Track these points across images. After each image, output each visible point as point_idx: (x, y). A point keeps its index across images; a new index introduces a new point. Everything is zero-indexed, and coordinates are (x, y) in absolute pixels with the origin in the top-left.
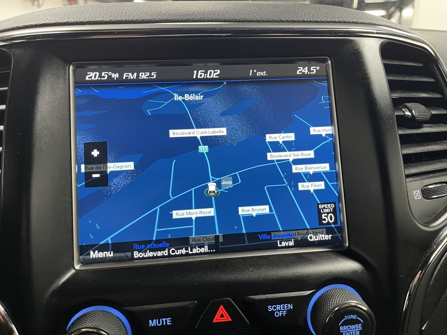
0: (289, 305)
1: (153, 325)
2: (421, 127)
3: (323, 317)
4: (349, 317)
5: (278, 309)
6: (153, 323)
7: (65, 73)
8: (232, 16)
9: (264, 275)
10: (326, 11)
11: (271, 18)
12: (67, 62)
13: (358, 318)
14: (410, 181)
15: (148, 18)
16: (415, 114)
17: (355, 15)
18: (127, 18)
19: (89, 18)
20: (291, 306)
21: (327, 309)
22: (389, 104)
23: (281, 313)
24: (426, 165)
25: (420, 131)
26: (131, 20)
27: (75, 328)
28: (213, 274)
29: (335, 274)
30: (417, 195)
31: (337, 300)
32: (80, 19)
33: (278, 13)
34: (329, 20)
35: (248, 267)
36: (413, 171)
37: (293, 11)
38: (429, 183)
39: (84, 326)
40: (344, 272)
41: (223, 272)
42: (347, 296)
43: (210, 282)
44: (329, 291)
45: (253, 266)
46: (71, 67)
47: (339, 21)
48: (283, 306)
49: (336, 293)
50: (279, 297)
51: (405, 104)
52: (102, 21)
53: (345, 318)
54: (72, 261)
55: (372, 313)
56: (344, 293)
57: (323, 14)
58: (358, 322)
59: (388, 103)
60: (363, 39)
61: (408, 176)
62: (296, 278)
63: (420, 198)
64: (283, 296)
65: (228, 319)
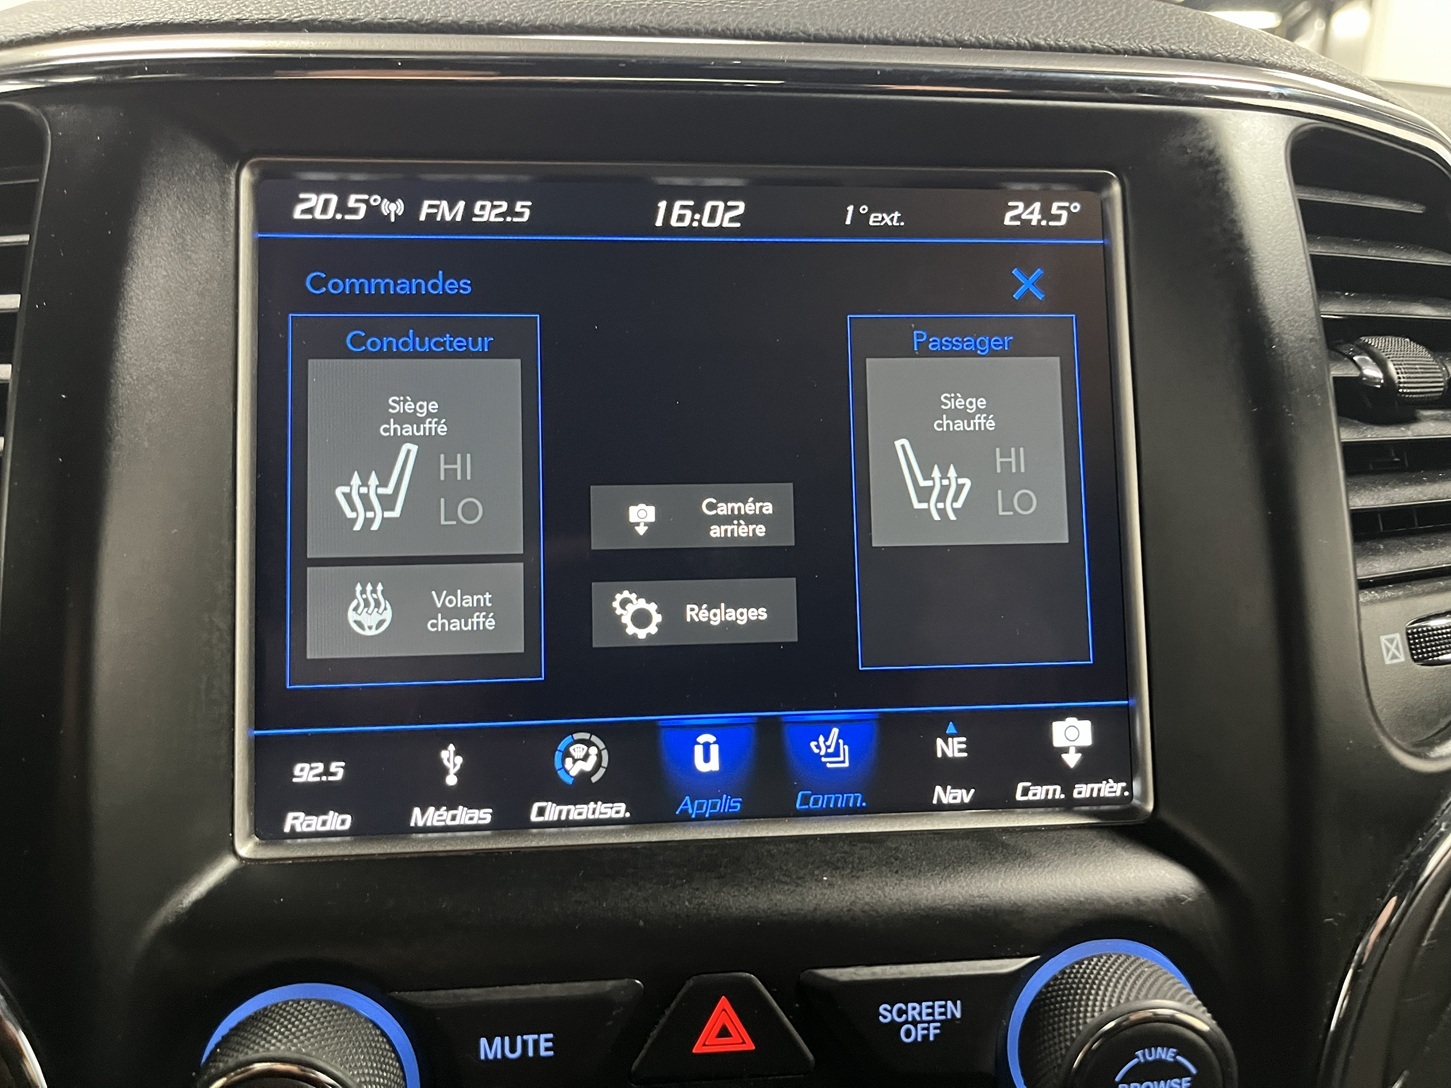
0: (950, 1003)
1: (491, 1057)
2: (1411, 419)
3: (1063, 1052)
4: (1151, 1055)
5: (913, 1017)
6: (491, 1049)
7: (224, 194)
8: (792, 21)
9: (867, 899)
10: (1110, 14)
11: (923, 32)
12: (233, 156)
13: (1179, 1058)
14: (1372, 602)
15: (510, 15)
16: (1395, 376)
17: (1207, 30)
18: (439, 12)
19: (310, 9)
20: (955, 1010)
21: (1078, 1024)
22: (1311, 340)
23: (923, 1029)
24: (1425, 549)
25: (1410, 433)
26: (453, 22)
27: (230, 1060)
28: (698, 889)
29: (1107, 905)
30: (1391, 650)
31: (1112, 996)
32: (280, 12)
33: (947, 14)
34: (1120, 45)
35: (816, 872)
36: (1383, 566)
37: (999, 11)
38: (1433, 612)
39: (262, 1053)
40: (1138, 901)
41: (732, 887)
42: (1144, 982)
43: (687, 916)
44: (1086, 962)
45: (834, 866)
46: (246, 176)
47: (1153, 51)
48: (928, 1007)
49: (1108, 970)
50: (919, 975)
51: (1363, 338)
52: (352, 20)
53: (1137, 1057)
54: (229, 829)
55: (1227, 1044)
56: (1135, 970)
57: (1101, 22)
58: (1181, 1072)
59: (1311, 336)
60: (1233, 114)
61: (1364, 585)
62: (974, 913)
63: (1402, 659)
64: (932, 975)
65: (744, 1042)
